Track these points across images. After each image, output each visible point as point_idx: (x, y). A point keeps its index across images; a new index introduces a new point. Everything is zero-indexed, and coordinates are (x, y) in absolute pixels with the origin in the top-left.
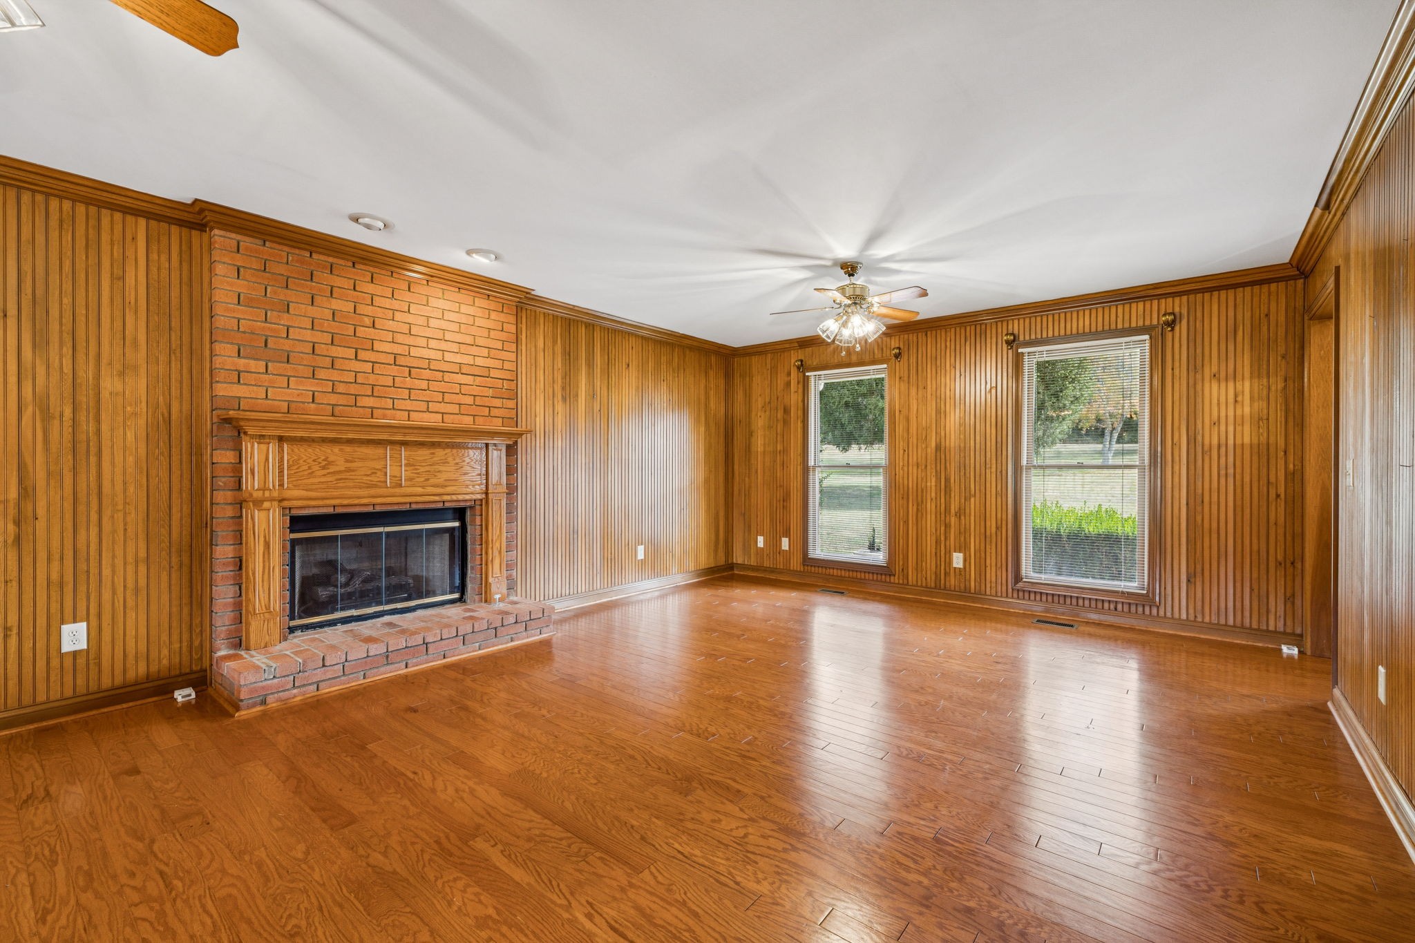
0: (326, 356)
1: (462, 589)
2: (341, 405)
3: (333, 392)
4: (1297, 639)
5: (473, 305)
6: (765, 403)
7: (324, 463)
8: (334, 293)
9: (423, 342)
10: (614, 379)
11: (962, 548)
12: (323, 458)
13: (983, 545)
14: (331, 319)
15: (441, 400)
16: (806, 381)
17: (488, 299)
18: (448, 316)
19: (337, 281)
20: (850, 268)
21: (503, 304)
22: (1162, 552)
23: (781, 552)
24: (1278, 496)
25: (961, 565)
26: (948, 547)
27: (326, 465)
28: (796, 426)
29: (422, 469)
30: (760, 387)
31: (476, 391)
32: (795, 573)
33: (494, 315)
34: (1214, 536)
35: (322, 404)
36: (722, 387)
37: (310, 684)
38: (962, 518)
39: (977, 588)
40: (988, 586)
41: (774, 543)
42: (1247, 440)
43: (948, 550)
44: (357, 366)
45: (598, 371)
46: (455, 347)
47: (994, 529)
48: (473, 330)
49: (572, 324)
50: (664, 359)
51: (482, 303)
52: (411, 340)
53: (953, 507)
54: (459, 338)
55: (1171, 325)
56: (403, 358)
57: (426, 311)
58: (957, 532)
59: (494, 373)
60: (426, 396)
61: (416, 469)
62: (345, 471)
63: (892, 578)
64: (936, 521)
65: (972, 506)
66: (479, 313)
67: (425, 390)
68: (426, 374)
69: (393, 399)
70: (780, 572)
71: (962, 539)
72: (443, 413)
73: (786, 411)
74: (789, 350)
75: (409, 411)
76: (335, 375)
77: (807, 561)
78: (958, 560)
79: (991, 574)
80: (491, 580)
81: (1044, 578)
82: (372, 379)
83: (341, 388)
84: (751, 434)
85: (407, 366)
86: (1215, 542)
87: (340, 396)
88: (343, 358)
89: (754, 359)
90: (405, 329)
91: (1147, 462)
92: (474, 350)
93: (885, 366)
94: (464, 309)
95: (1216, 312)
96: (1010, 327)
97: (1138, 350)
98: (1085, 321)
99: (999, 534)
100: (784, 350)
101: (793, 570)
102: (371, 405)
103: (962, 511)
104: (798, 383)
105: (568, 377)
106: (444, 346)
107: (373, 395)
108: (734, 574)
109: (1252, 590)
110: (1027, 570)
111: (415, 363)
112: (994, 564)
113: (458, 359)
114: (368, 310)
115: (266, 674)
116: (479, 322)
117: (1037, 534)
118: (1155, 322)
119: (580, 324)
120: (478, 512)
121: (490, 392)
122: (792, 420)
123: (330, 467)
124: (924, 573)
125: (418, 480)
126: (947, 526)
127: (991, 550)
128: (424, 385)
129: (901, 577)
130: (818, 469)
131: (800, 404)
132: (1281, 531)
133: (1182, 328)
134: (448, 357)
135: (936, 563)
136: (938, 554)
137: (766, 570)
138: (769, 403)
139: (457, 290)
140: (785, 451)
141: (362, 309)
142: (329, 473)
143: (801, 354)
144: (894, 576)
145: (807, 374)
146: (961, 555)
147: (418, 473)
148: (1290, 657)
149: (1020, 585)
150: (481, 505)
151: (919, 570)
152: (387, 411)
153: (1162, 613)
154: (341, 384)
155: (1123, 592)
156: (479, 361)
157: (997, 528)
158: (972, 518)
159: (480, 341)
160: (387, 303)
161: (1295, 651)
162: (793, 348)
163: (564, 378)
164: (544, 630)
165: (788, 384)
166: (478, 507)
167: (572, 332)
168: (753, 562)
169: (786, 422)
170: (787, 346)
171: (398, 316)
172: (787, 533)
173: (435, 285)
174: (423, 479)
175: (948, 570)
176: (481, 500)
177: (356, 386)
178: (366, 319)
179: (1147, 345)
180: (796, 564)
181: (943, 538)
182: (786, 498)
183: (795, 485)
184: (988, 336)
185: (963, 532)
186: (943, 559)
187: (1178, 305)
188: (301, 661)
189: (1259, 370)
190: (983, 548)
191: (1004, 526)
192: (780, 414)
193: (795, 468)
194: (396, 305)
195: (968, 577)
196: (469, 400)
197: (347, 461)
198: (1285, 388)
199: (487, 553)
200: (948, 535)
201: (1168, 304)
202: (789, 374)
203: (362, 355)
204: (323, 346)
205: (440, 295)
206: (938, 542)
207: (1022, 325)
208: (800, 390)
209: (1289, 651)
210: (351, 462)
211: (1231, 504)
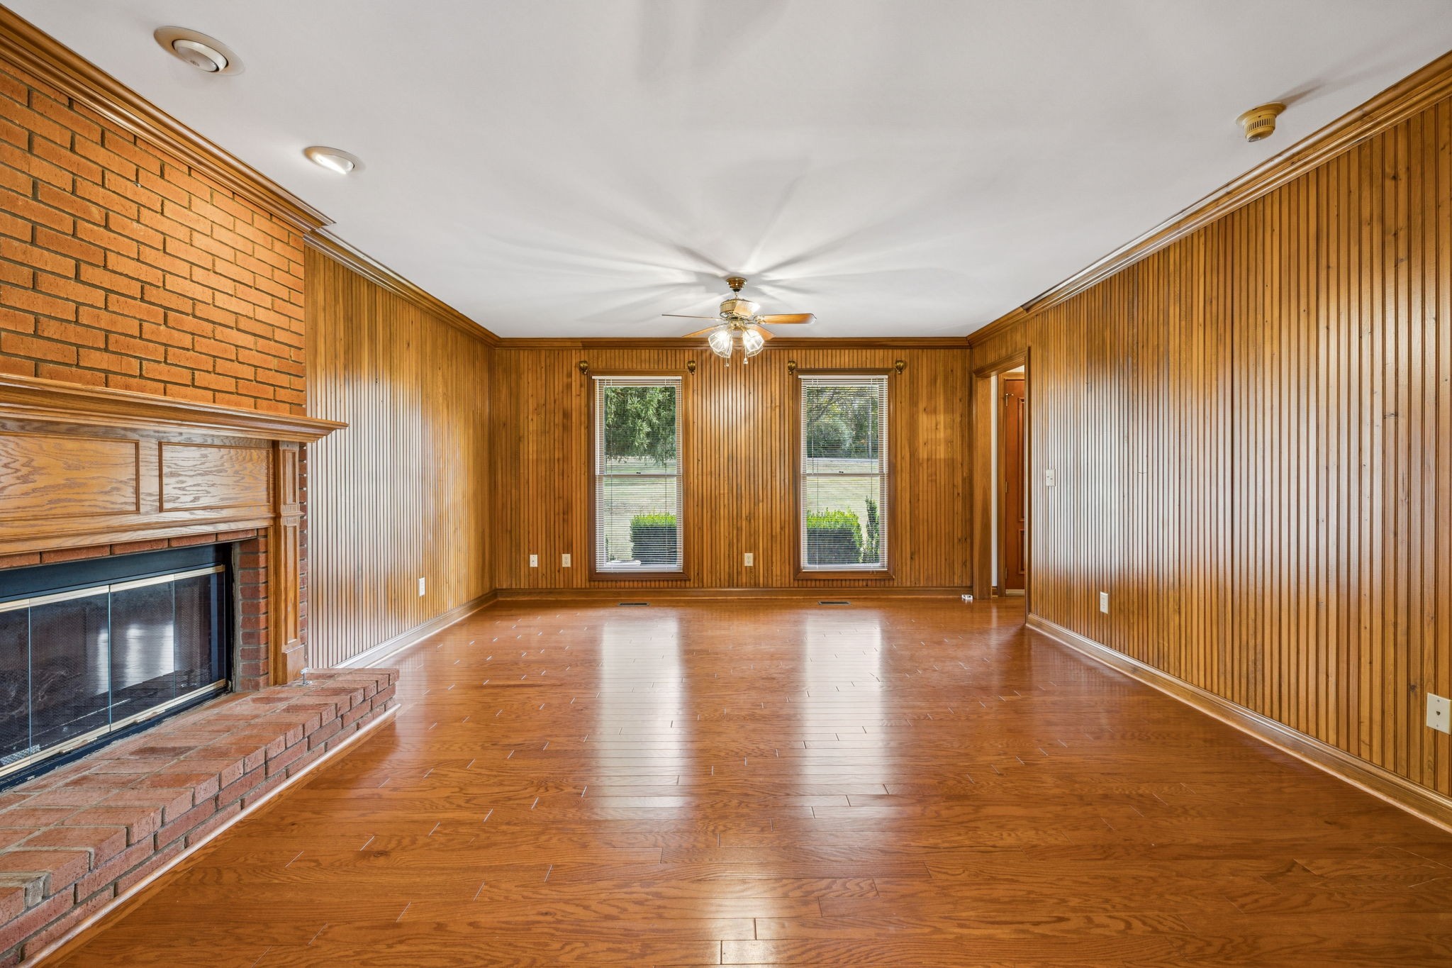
0: (22, 264)
1: (227, 670)
2: (51, 362)
3: (36, 335)
4: (970, 590)
5: (252, 224)
6: (538, 405)
7: (24, 471)
8: (35, 145)
9: (183, 269)
10: (396, 361)
11: (753, 548)
12: (25, 460)
13: (769, 544)
14: (29, 193)
15: (211, 369)
16: (591, 384)
17: (271, 220)
18: (220, 234)
19: (41, 126)
20: (736, 283)
21: (290, 232)
22: (896, 539)
23: (560, 569)
24: (958, 494)
25: (751, 564)
26: (740, 549)
27: (30, 473)
28: (578, 433)
29: (190, 481)
30: (531, 386)
31: (257, 359)
32: (579, 591)
33: (278, 246)
34: (926, 524)
35: (16, 355)
36: (486, 381)
37: (103, 890)
38: (752, 521)
39: (765, 582)
40: (774, 579)
41: (551, 560)
42: (942, 456)
43: (740, 552)
44: (81, 293)
45: (380, 347)
46: (228, 286)
47: (778, 530)
48: (252, 264)
49: (354, 277)
50: (440, 341)
51: (262, 222)
52: (165, 262)
53: (744, 512)
54: (233, 272)
55: (901, 369)
56: (154, 291)
57: (189, 218)
58: (748, 534)
59: (280, 336)
60: (188, 359)
61: (183, 482)
62: (65, 486)
63: (688, 583)
64: (729, 526)
65: (761, 510)
66: (260, 238)
67: (188, 350)
68: (190, 323)
69: (141, 359)
70: (561, 592)
71: (752, 540)
72: (214, 390)
73: (567, 415)
74: (569, 349)
75: (166, 382)
76: (39, 304)
77: (594, 576)
78: (748, 559)
79: (777, 570)
80: (284, 649)
81: (817, 567)
82: (105, 320)
83: (51, 330)
84: (520, 439)
85: (161, 306)
86: (926, 528)
87: (49, 344)
88: (53, 273)
89: (524, 355)
90: (157, 241)
91: (885, 470)
92: (253, 295)
93: (680, 378)
94: (241, 228)
95: (925, 364)
96: (791, 355)
97: (877, 386)
98: (845, 358)
99: (783, 533)
100: (563, 349)
101: (577, 589)
102: (104, 366)
103: (752, 515)
104: (581, 386)
105: (350, 351)
106: (214, 281)
107: (106, 350)
108: (498, 601)
109: (946, 560)
110: (805, 564)
111: (173, 302)
112: (779, 559)
113: (234, 305)
114: (98, 194)
115: (30, 899)
116: (261, 253)
117: (812, 533)
118: (890, 366)
119: (362, 280)
120: (262, 548)
121: (274, 363)
122: (574, 425)
123: (36, 477)
124: (718, 574)
125: (183, 499)
126: (739, 529)
127: (777, 547)
128: (187, 341)
129: (696, 581)
130: (604, 479)
131: (584, 410)
132: (960, 518)
133: (906, 372)
134: (221, 300)
135: (729, 564)
136: (731, 556)
137: (541, 592)
138: (545, 405)
139: (231, 195)
140: (566, 459)
141: (85, 188)
142: (34, 490)
143: (584, 355)
144: (690, 580)
145: (593, 377)
146: (751, 555)
147: (183, 489)
148: (969, 602)
149: (800, 575)
150: (266, 536)
151: (714, 572)
152: (132, 380)
153: (896, 585)
154: (52, 322)
155: (873, 572)
156: (261, 314)
157: (781, 528)
158: (761, 521)
159: (263, 284)
160: (129, 189)
161: (971, 598)
162: (576, 348)
163: (346, 352)
164: (390, 704)
165: (569, 386)
166: (262, 540)
167: (354, 289)
168: (524, 584)
169: (566, 428)
170: (569, 344)
171: (146, 215)
172: (569, 549)
173: (200, 178)
174: (191, 498)
175: (740, 570)
176: (266, 529)
177: (79, 329)
178: (94, 209)
179: (885, 383)
180: (580, 581)
181: (735, 541)
182: (567, 510)
183: (579, 497)
184: (773, 361)
185: (753, 534)
186: (735, 560)
187: (903, 355)
188: (92, 850)
189: (949, 409)
190: (769, 547)
191: (787, 526)
192: (558, 418)
193: (579, 477)
194: (144, 196)
195: (757, 574)
196: (248, 372)
197: (69, 467)
198: (961, 421)
199: (277, 610)
200: (739, 537)
201: (899, 354)
202: (570, 375)
203: (88, 273)
204: (16, 243)
205: (208, 198)
206: (730, 545)
207: (799, 355)
208: (584, 394)
209: (968, 598)
210: (77, 468)
211: (934, 500)
